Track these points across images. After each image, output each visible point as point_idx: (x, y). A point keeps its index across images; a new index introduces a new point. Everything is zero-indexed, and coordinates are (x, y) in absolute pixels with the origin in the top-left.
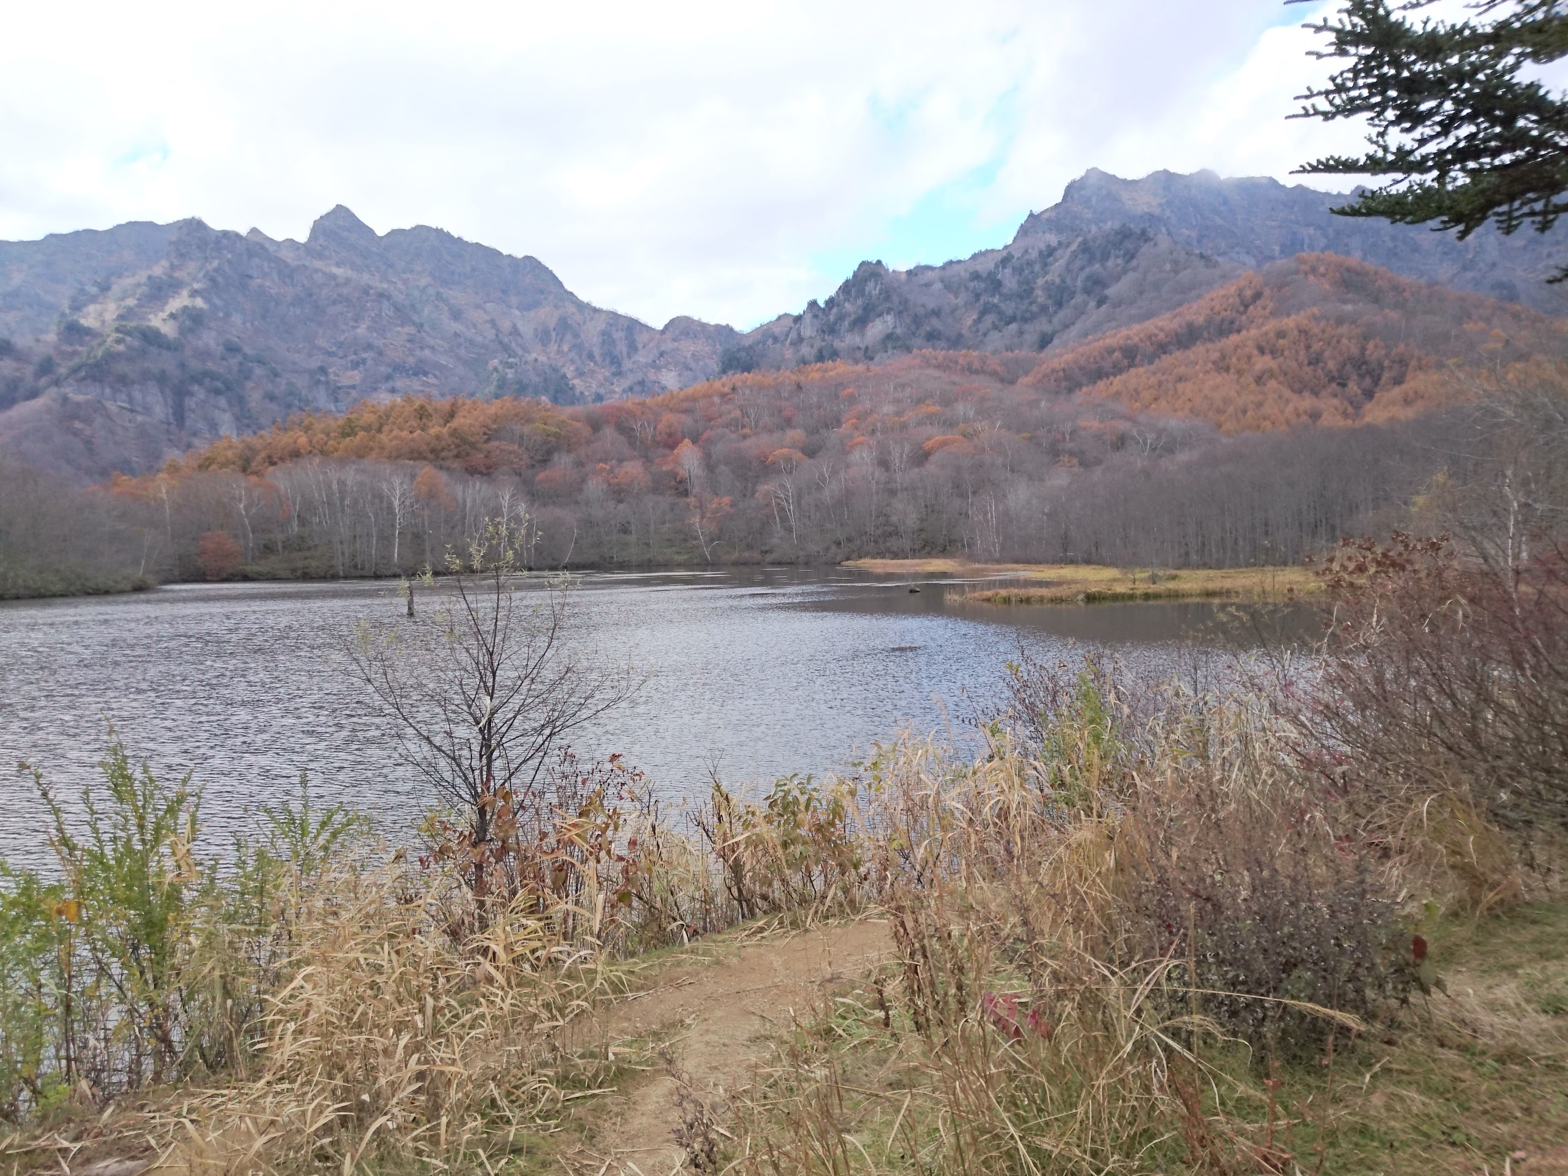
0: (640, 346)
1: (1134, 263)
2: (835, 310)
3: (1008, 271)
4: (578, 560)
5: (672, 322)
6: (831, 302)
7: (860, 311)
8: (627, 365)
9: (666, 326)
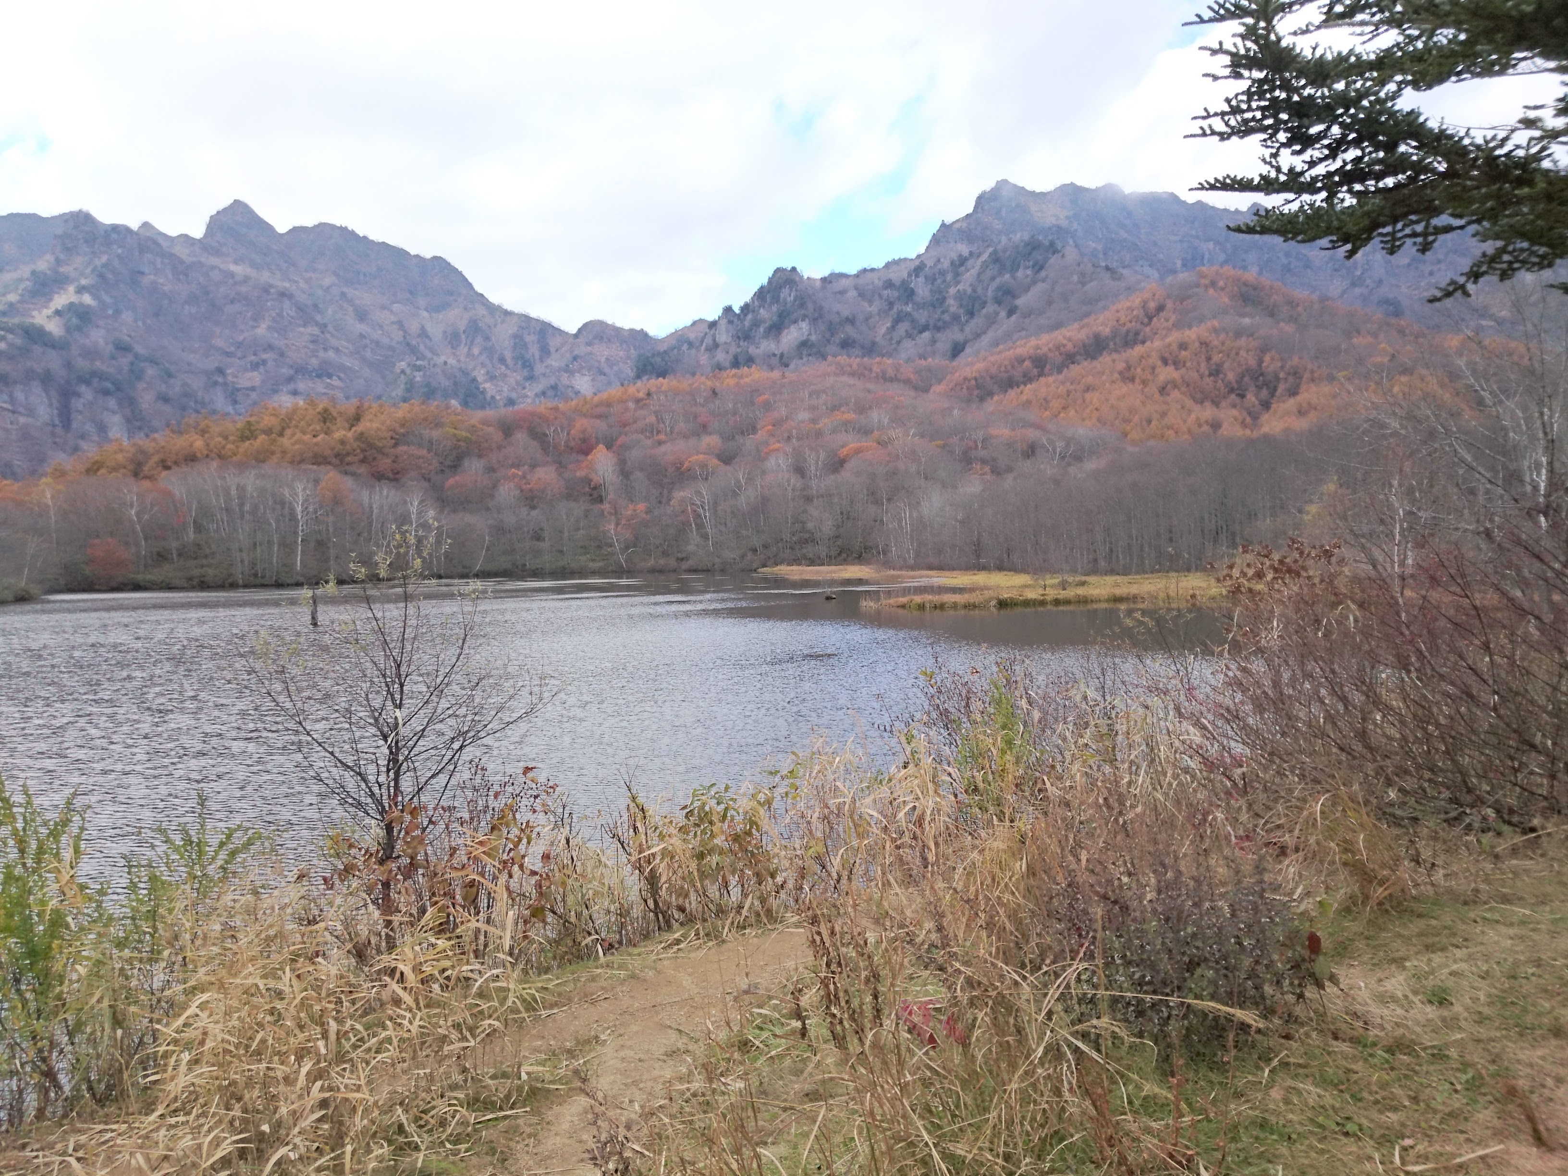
0: (552, 350)
1: (1043, 274)
2: (750, 316)
3: (921, 279)
4: (489, 567)
5: (585, 326)
6: (746, 308)
7: (775, 318)
8: (539, 369)
9: (580, 330)
